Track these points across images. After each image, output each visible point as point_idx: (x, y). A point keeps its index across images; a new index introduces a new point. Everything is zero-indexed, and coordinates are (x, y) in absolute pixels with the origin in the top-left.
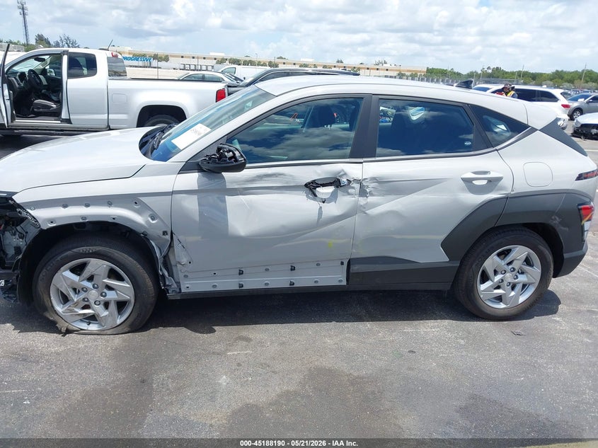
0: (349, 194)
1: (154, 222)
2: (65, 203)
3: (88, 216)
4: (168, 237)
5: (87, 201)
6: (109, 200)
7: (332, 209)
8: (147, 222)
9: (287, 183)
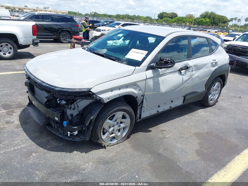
0: (189, 71)
1: (140, 92)
2: (112, 90)
3: (121, 94)
4: (143, 97)
5: (119, 88)
6: (126, 86)
7: (185, 78)
8: (138, 93)
9: (174, 70)
